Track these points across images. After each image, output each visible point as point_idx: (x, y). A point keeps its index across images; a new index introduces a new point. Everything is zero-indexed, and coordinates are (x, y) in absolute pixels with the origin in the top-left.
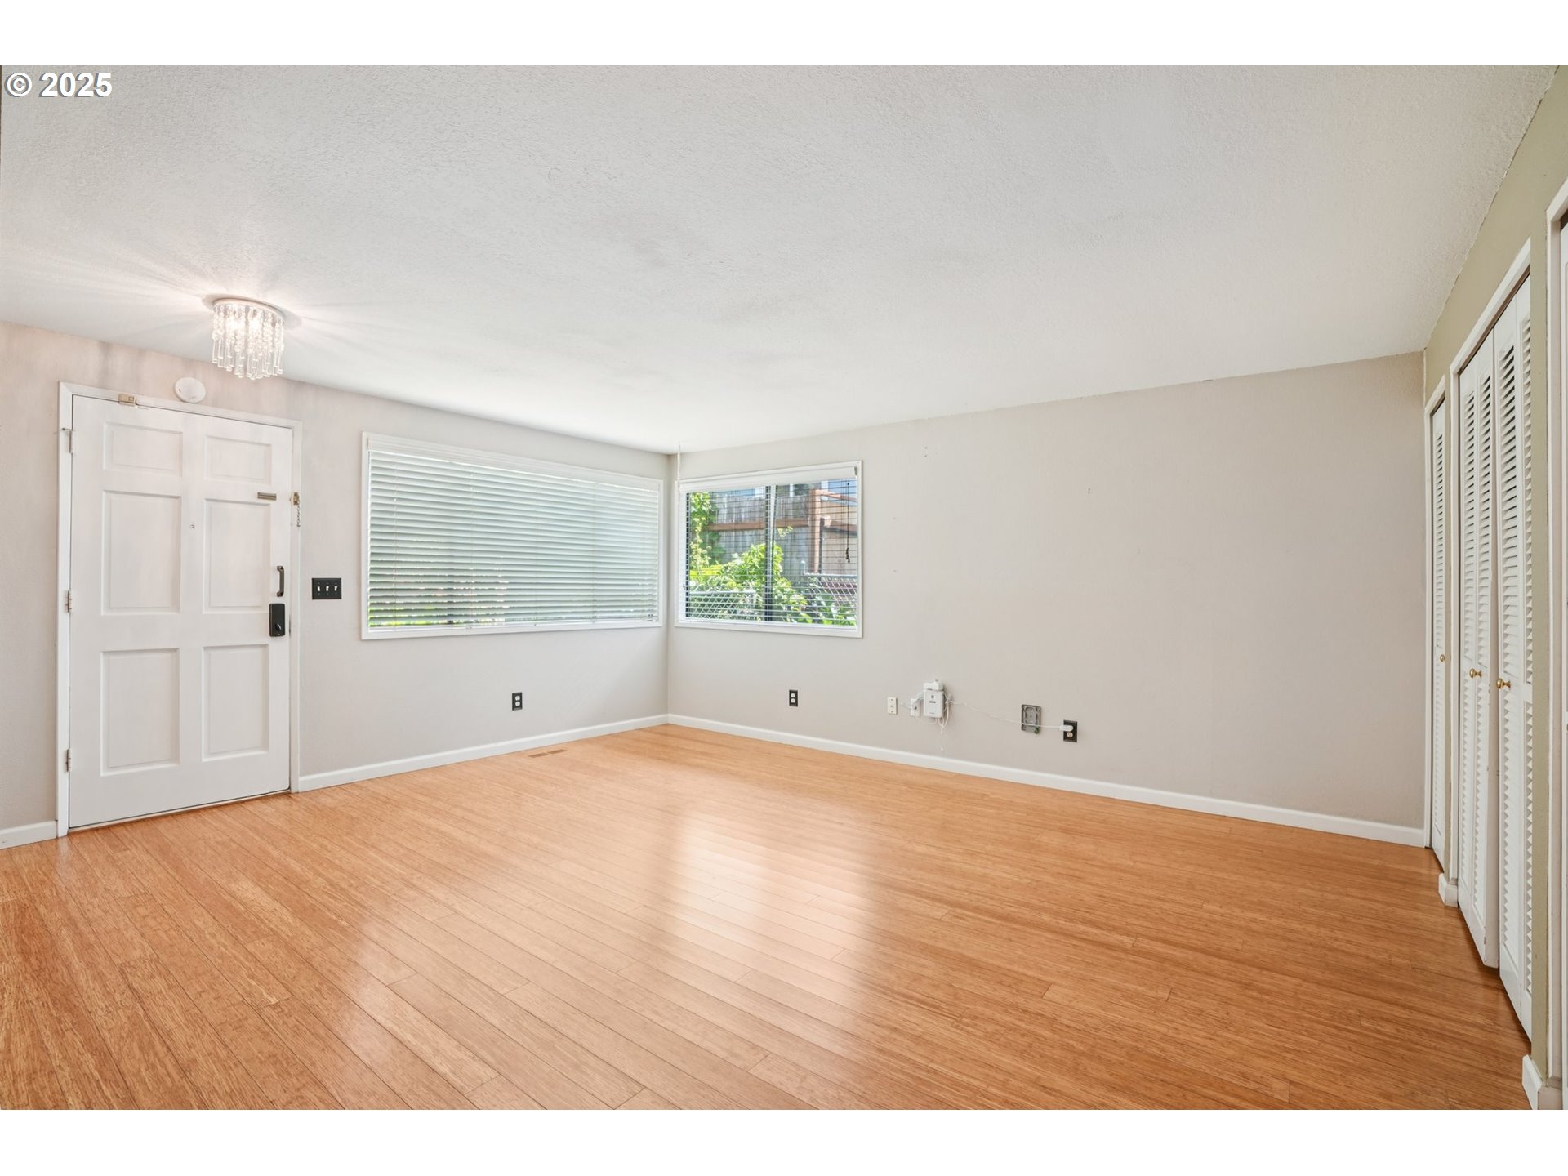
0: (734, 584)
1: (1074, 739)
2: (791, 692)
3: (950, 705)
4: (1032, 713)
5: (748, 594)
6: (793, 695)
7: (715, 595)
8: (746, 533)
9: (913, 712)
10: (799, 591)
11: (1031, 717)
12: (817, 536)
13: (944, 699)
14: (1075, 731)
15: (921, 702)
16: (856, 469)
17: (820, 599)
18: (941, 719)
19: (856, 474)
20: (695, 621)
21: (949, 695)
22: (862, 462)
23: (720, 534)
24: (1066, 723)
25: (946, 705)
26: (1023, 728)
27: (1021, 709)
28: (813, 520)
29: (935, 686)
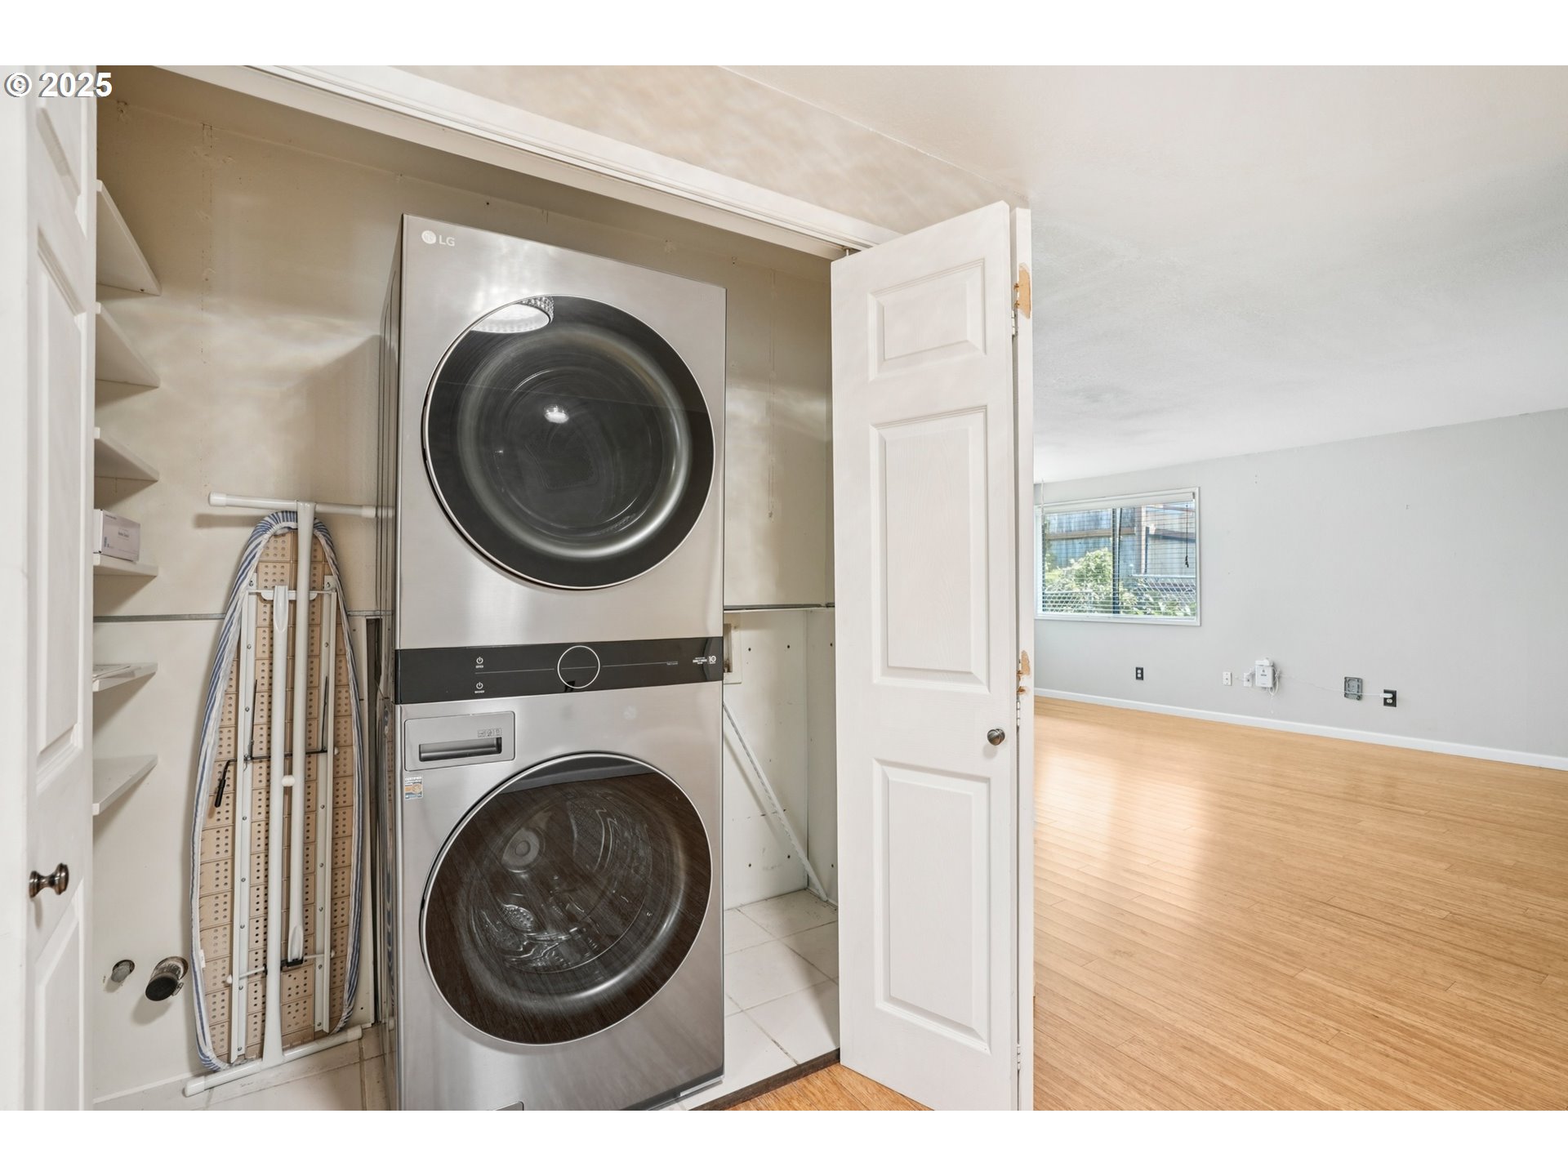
0: (1074, 585)
1: (1394, 704)
2: (1137, 669)
3: (1279, 678)
4: (1354, 684)
5: (1087, 594)
6: (1139, 671)
7: (1062, 594)
8: (1076, 541)
9: (1246, 684)
10: (1129, 590)
11: (1354, 688)
12: (1143, 543)
13: (1274, 673)
14: (1394, 698)
15: (1253, 675)
16: (1194, 494)
17: (1147, 596)
18: (1271, 688)
19: (1194, 498)
20: (1050, 614)
21: (1279, 670)
22: (1199, 488)
23: (1051, 542)
24: (1386, 692)
25: (1276, 677)
26: (1346, 695)
27: (1344, 680)
28: (1140, 531)
29: (1266, 663)
